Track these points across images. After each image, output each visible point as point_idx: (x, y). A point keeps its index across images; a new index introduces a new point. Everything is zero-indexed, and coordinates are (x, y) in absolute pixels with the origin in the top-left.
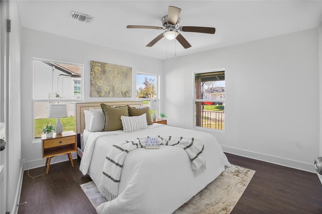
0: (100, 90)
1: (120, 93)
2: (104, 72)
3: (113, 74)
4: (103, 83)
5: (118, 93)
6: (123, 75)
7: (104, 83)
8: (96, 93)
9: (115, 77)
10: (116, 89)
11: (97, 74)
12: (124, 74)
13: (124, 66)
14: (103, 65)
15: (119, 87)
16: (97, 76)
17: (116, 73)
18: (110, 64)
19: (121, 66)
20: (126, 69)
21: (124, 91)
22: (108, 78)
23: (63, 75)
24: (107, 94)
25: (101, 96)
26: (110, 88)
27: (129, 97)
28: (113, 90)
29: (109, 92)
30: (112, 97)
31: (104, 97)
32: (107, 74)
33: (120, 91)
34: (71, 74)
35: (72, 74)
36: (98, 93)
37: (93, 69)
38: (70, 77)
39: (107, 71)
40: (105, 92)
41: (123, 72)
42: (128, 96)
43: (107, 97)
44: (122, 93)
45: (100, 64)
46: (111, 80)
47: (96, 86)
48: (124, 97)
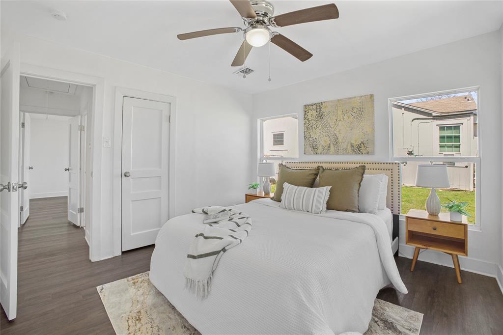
0: (315, 143)
1: (349, 147)
2: (321, 116)
3: (334, 117)
4: (320, 133)
5: (345, 146)
6: (353, 114)
7: (322, 132)
8: (310, 149)
9: (338, 120)
10: (340, 140)
11: (311, 122)
12: (355, 110)
13: (355, 97)
14: (319, 106)
15: (347, 137)
16: (311, 125)
17: (340, 113)
18: (329, 102)
19: (350, 98)
20: (360, 101)
21: (355, 143)
22: (326, 124)
23: (418, 119)
24: (327, 150)
25: (317, 154)
26: (330, 141)
27: (368, 153)
28: (336, 142)
29: (329, 147)
30: (333, 154)
31: (321, 154)
32: (325, 119)
33: (348, 143)
34: (431, 115)
35: (434, 114)
36: (314, 148)
37: (306, 116)
38: (432, 120)
39: (325, 113)
40: (323, 148)
41: (353, 108)
42: (364, 152)
43: (326, 154)
44: (352, 146)
45: (314, 107)
46: (332, 127)
47: (311, 139)
48: (356, 153)
